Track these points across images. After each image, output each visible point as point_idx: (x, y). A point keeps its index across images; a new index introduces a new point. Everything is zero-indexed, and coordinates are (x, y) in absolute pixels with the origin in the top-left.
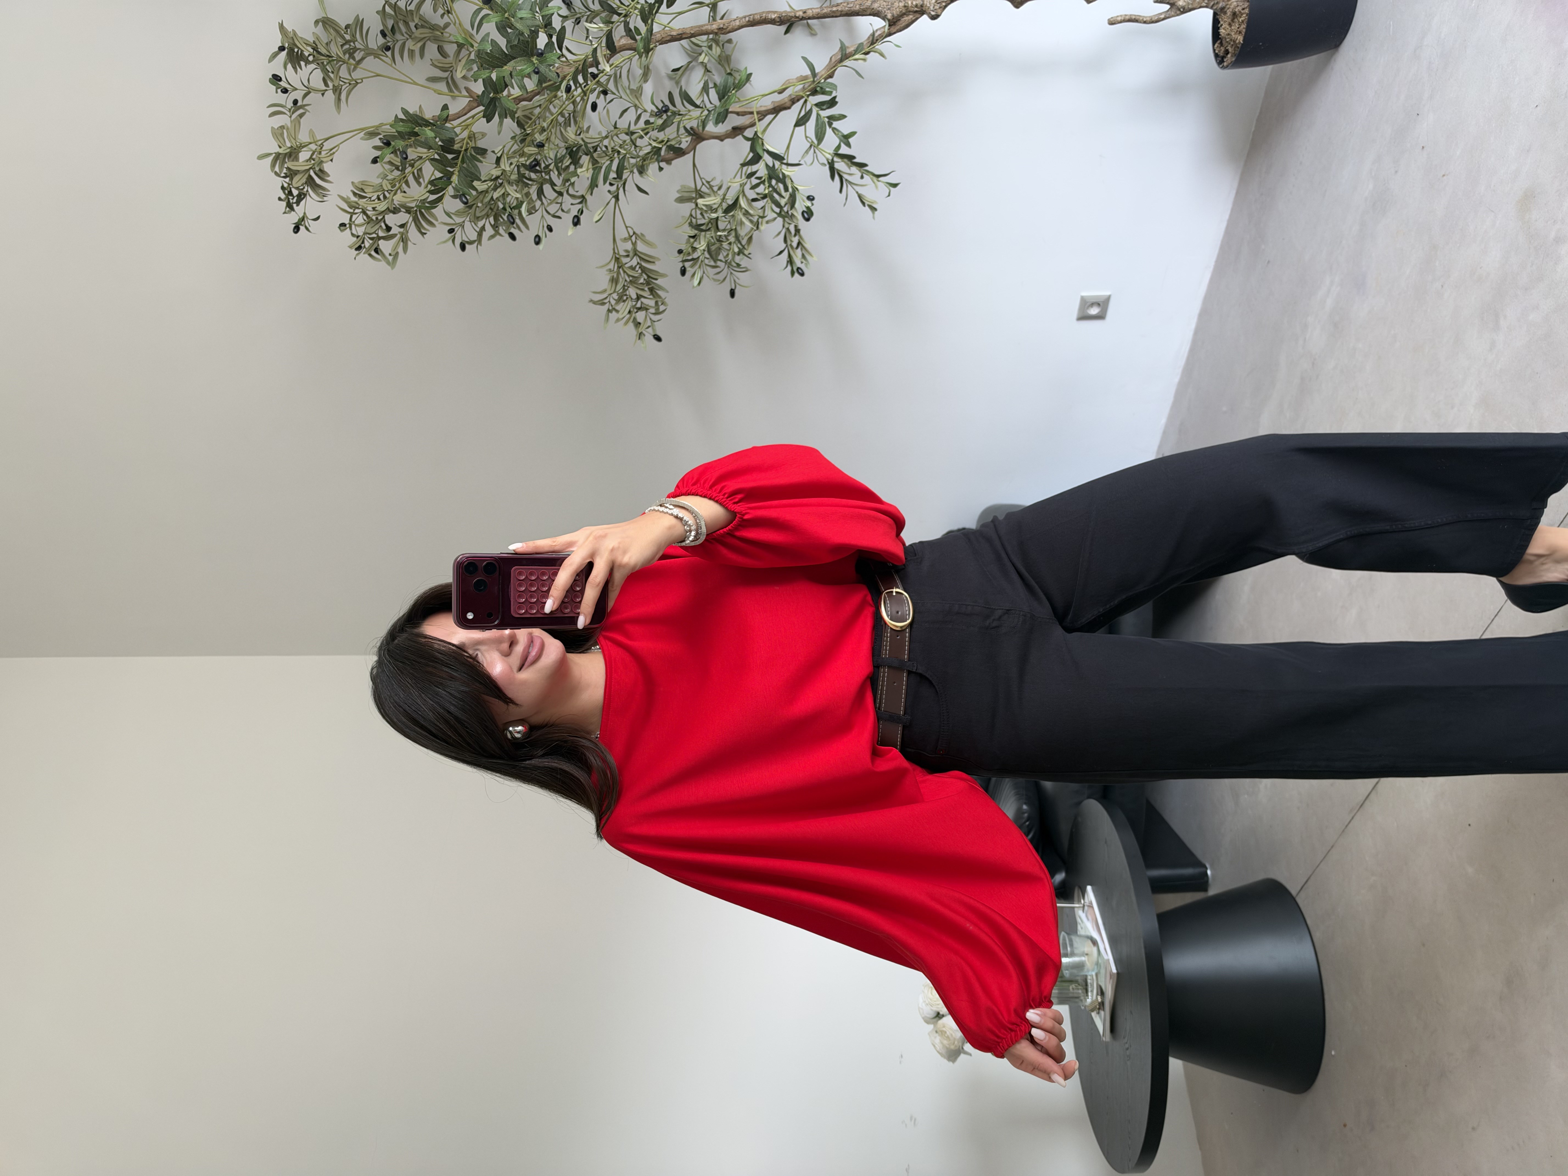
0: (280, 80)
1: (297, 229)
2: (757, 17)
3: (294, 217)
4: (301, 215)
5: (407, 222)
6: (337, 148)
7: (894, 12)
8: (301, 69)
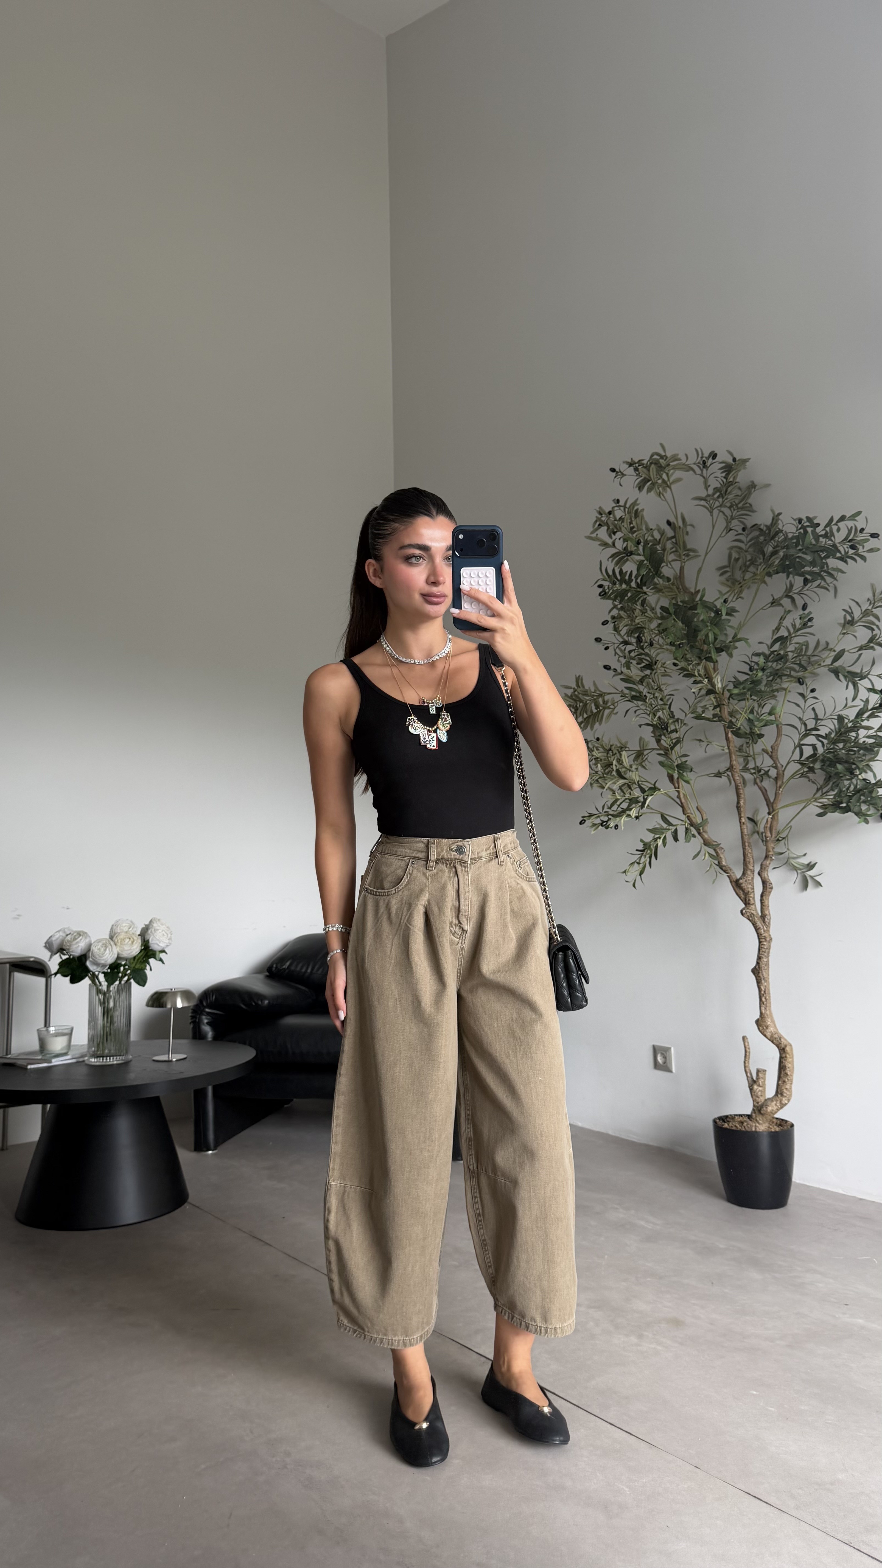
0: (714, 458)
1: (613, 470)
2: (741, 791)
3: (624, 468)
4: (625, 473)
5: (616, 548)
6: (663, 498)
7: (744, 885)
8: (722, 473)
